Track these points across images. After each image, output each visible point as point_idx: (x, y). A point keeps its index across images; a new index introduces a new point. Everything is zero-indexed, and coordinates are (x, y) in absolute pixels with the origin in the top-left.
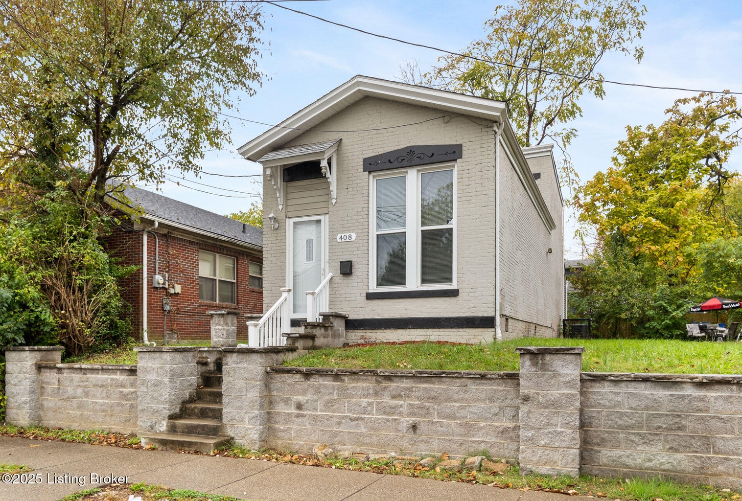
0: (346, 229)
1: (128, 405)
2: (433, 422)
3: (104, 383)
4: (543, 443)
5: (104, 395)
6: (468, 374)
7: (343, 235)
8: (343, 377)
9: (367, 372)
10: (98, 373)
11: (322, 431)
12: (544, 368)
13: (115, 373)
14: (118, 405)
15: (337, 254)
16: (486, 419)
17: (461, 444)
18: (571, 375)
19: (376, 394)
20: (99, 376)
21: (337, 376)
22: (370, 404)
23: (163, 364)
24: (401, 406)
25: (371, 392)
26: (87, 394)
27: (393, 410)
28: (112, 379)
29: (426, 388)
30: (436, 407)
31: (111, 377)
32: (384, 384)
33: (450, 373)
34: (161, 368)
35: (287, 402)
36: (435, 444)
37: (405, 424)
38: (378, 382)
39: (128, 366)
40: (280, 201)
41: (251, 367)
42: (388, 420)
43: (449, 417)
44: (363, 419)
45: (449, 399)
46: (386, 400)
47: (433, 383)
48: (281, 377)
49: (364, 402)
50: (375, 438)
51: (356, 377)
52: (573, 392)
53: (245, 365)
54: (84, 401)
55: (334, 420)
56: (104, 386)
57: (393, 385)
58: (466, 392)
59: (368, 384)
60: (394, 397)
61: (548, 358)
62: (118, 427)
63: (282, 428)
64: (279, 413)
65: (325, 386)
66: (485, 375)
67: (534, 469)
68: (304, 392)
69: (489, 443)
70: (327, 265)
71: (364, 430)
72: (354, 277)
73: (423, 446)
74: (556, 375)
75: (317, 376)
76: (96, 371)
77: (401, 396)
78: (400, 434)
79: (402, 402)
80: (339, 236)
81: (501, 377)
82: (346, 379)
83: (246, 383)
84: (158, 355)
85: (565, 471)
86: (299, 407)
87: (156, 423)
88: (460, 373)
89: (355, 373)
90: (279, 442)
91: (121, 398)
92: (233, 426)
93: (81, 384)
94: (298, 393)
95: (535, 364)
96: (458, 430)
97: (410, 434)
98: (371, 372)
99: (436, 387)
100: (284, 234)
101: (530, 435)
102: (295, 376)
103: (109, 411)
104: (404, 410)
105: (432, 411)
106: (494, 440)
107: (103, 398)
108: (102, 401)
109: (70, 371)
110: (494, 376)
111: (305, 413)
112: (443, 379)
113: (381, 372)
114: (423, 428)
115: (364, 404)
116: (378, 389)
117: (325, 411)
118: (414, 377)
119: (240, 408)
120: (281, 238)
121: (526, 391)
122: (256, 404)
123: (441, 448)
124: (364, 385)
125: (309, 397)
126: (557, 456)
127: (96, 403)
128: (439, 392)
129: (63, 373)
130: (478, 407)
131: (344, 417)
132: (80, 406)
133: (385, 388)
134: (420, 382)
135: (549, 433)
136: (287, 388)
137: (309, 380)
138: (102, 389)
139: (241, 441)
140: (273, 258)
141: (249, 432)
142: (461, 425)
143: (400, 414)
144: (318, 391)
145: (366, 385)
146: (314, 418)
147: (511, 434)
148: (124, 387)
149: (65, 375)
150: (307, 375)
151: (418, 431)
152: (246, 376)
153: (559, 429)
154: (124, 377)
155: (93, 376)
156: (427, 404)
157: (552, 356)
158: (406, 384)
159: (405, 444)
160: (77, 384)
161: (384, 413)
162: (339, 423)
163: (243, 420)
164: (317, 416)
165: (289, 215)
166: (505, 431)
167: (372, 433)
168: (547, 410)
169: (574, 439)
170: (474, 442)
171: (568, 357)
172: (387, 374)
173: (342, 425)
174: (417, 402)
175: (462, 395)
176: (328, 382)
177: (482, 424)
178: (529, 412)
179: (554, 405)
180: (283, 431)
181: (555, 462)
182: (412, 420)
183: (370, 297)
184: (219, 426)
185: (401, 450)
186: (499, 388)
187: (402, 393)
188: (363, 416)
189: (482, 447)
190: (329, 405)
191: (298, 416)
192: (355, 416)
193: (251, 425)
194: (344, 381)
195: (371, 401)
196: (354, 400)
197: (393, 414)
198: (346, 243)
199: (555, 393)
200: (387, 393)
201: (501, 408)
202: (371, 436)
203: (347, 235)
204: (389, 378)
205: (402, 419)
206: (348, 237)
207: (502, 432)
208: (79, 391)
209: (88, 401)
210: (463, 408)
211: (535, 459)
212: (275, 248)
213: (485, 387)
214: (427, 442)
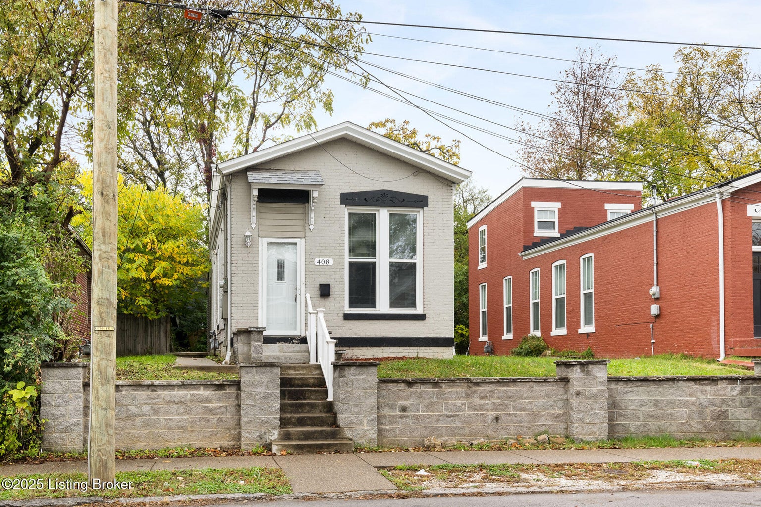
0: (323, 254)
1: (216, 419)
2: (510, 414)
3: (183, 399)
4: (588, 421)
5: (182, 410)
6: (536, 379)
7: (321, 260)
8: (441, 385)
9: (463, 379)
10: (174, 390)
11: (424, 427)
12: (588, 373)
13: (198, 389)
14: (200, 420)
15: (313, 276)
16: (545, 409)
17: (529, 428)
18: (603, 377)
19: (468, 396)
20: (175, 392)
21: (436, 384)
22: (463, 404)
23: (273, 377)
24: (487, 404)
25: (464, 395)
26: (156, 412)
27: (482, 407)
28: (193, 395)
29: (505, 390)
30: (512, 403)
31: (192, 392)
32: (474, 388)
33: (523, 379)
34: (271, 381)
35: (391, 407)
36: (512, 430)
37: (490, 417)
38: (469, 387)
39: (219, 381)
40: (254, 219)
41: (369, 378)
42: (477, 415)
43: (522, 410)
44: (458, 415)
45: (522, 397)
46: (475, 400)
47: (510, 386)
48: (387, 386)
49: (458, 403)
50: (467, 429)
51: (452, 384)
52: (605, 388)
53: (363, 377)
54: (153, 419)
55: (434, 418)
56: (182, 402)
57: (481, 389)
58: (532, 391)
59: (461, 389)
60: (481, 398)
61: (590, 367)
62: (202, 442)
63: (388, 428)
64: (385, 417)
65: (426, 392)
66: (546, 379)
67: (583, 438)
68: (408, 398)
69: (548, 425)
70: (303, 286)
71: (459, 424)
72: (331, 299)
73: (503, 432)
74: (595, 378)
75: (419, 385)
76: (171, 388)
77: (486, 396)
78: (487, 425)
79: (487, 401)
80: (316, 260)
81: (556, 381)
82: (444, 386)
83: (364, 392)
84: (268, 369)
85: (600, 437)
86: (404, 409)
87: (265, 433)
88: (530, 379)
89: (453, 381)
90: (385, 440)
91: (204, 413)
92: (350, 429)
93: (149, 401)
94: (403, 398)
95: (583, 371)
96: (527, 418)
97: (494, 425)
98: (466, 379)
99: (512, 389)
100: (256, 252)
101: (581, 417)
102: (399, 385)
103: (189, 427)
104: (489, 407)
105: (509, 406)
106: (551, 423)
107: (179, 415)
108: (179, 417)
109: (133, 388)
110: (552, 380)
111: (409, 414)
112: (517, 384)
113: (474, 379)
114: (503, 419)
115: (459, 404)
116: (469, 392)
117: (426, 412)
118: (498, 382)
119: (359, 413)
120: (253, 256)
121: (578, 389)
122: (374, 408)
123: (516, 432)
124: (458, 390)
125: (411, 401)
126: (595, 429)
127: (171, 420)
128: (514, 392)
129: (121, 391)
130: (541, 402)
131: (442, 416)
132: (146, 425)
133: (475, 391)
134: (500, 386)
135: (591, 414)
136: (392, 395)
137: (411, 388)
138: (178, 405)
139: (359, 441)
140: (243, 275)
141: (368, 433)
142: (529, 415)
143: (487, 410)
144: (420, 396)
145: (460, 390)
146: (417, 418)
147: (562, 418)
148: (210, 401)
149: (124, 393)
150: (410, 384)
151: (499, 421)
152: (365, 386)
153: (597, 412)
154: (209, 392)
155: (167, 392)
156: (506, 401)
157: (592, 366)
158: (490, 388)
159: (490, 431)
160: (143, 402)
161: (475, 410)
162: (438, 420)
163: (361, 423)
164: (420, 416)
165: (262, 234)
166: (558, 416)
167: (465, 426)
168: (590, 400)
169: (605, 417)
170: (537, 426)
171: (601, 366)
172: (478, 381)
173: (440, 422)
174: (499, 401)
175: (530, 394)
176: (428, 389)
177: (543, 413)
178: (580, 402)
179: (594, 396)
180: (389, 431)
181: (595, 433)
182: (495, 413)
183: (347, 317)
184: (338, 430)
185: (487, 436)
186: (554, 388)
187: (488, 395)
188: (458, 413)
189: (543, 429)
190: (430, 406)
191: (401, 417)
192: (451, 414)
193: (369, 426)
194: (441, 387)
195: (464, 401)
196: (450, 402)
197: (481, 410)
198: (324, 267)
199: (595, 389)
200: (476, 395)
201: (555, 401)
202: (463, 428)
203: (325, 260)
204: (477, 384)
205: (488, 414)
206: (326, 262)
207: (556, 417)
208: (146, 409)
209: (158, 419)
210: (531, 402)
211: (584, 432)
212: (247, 265)
213: (544, 388)
214: (505, 429)
